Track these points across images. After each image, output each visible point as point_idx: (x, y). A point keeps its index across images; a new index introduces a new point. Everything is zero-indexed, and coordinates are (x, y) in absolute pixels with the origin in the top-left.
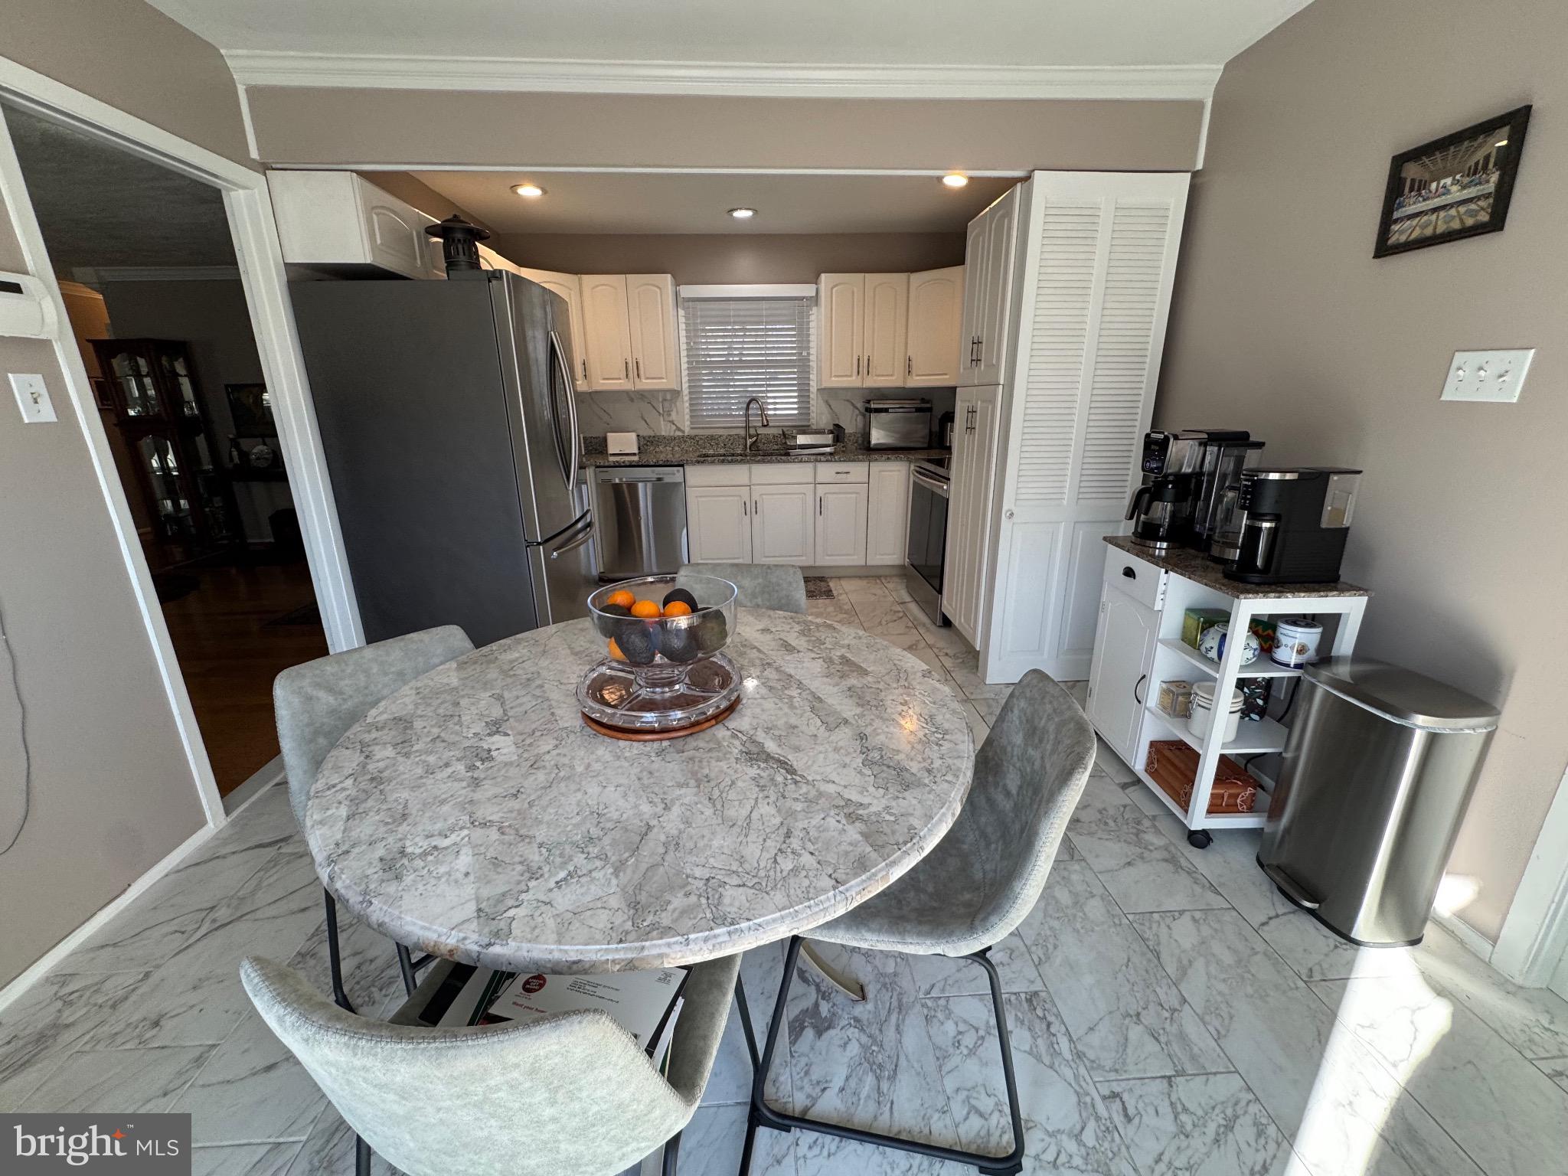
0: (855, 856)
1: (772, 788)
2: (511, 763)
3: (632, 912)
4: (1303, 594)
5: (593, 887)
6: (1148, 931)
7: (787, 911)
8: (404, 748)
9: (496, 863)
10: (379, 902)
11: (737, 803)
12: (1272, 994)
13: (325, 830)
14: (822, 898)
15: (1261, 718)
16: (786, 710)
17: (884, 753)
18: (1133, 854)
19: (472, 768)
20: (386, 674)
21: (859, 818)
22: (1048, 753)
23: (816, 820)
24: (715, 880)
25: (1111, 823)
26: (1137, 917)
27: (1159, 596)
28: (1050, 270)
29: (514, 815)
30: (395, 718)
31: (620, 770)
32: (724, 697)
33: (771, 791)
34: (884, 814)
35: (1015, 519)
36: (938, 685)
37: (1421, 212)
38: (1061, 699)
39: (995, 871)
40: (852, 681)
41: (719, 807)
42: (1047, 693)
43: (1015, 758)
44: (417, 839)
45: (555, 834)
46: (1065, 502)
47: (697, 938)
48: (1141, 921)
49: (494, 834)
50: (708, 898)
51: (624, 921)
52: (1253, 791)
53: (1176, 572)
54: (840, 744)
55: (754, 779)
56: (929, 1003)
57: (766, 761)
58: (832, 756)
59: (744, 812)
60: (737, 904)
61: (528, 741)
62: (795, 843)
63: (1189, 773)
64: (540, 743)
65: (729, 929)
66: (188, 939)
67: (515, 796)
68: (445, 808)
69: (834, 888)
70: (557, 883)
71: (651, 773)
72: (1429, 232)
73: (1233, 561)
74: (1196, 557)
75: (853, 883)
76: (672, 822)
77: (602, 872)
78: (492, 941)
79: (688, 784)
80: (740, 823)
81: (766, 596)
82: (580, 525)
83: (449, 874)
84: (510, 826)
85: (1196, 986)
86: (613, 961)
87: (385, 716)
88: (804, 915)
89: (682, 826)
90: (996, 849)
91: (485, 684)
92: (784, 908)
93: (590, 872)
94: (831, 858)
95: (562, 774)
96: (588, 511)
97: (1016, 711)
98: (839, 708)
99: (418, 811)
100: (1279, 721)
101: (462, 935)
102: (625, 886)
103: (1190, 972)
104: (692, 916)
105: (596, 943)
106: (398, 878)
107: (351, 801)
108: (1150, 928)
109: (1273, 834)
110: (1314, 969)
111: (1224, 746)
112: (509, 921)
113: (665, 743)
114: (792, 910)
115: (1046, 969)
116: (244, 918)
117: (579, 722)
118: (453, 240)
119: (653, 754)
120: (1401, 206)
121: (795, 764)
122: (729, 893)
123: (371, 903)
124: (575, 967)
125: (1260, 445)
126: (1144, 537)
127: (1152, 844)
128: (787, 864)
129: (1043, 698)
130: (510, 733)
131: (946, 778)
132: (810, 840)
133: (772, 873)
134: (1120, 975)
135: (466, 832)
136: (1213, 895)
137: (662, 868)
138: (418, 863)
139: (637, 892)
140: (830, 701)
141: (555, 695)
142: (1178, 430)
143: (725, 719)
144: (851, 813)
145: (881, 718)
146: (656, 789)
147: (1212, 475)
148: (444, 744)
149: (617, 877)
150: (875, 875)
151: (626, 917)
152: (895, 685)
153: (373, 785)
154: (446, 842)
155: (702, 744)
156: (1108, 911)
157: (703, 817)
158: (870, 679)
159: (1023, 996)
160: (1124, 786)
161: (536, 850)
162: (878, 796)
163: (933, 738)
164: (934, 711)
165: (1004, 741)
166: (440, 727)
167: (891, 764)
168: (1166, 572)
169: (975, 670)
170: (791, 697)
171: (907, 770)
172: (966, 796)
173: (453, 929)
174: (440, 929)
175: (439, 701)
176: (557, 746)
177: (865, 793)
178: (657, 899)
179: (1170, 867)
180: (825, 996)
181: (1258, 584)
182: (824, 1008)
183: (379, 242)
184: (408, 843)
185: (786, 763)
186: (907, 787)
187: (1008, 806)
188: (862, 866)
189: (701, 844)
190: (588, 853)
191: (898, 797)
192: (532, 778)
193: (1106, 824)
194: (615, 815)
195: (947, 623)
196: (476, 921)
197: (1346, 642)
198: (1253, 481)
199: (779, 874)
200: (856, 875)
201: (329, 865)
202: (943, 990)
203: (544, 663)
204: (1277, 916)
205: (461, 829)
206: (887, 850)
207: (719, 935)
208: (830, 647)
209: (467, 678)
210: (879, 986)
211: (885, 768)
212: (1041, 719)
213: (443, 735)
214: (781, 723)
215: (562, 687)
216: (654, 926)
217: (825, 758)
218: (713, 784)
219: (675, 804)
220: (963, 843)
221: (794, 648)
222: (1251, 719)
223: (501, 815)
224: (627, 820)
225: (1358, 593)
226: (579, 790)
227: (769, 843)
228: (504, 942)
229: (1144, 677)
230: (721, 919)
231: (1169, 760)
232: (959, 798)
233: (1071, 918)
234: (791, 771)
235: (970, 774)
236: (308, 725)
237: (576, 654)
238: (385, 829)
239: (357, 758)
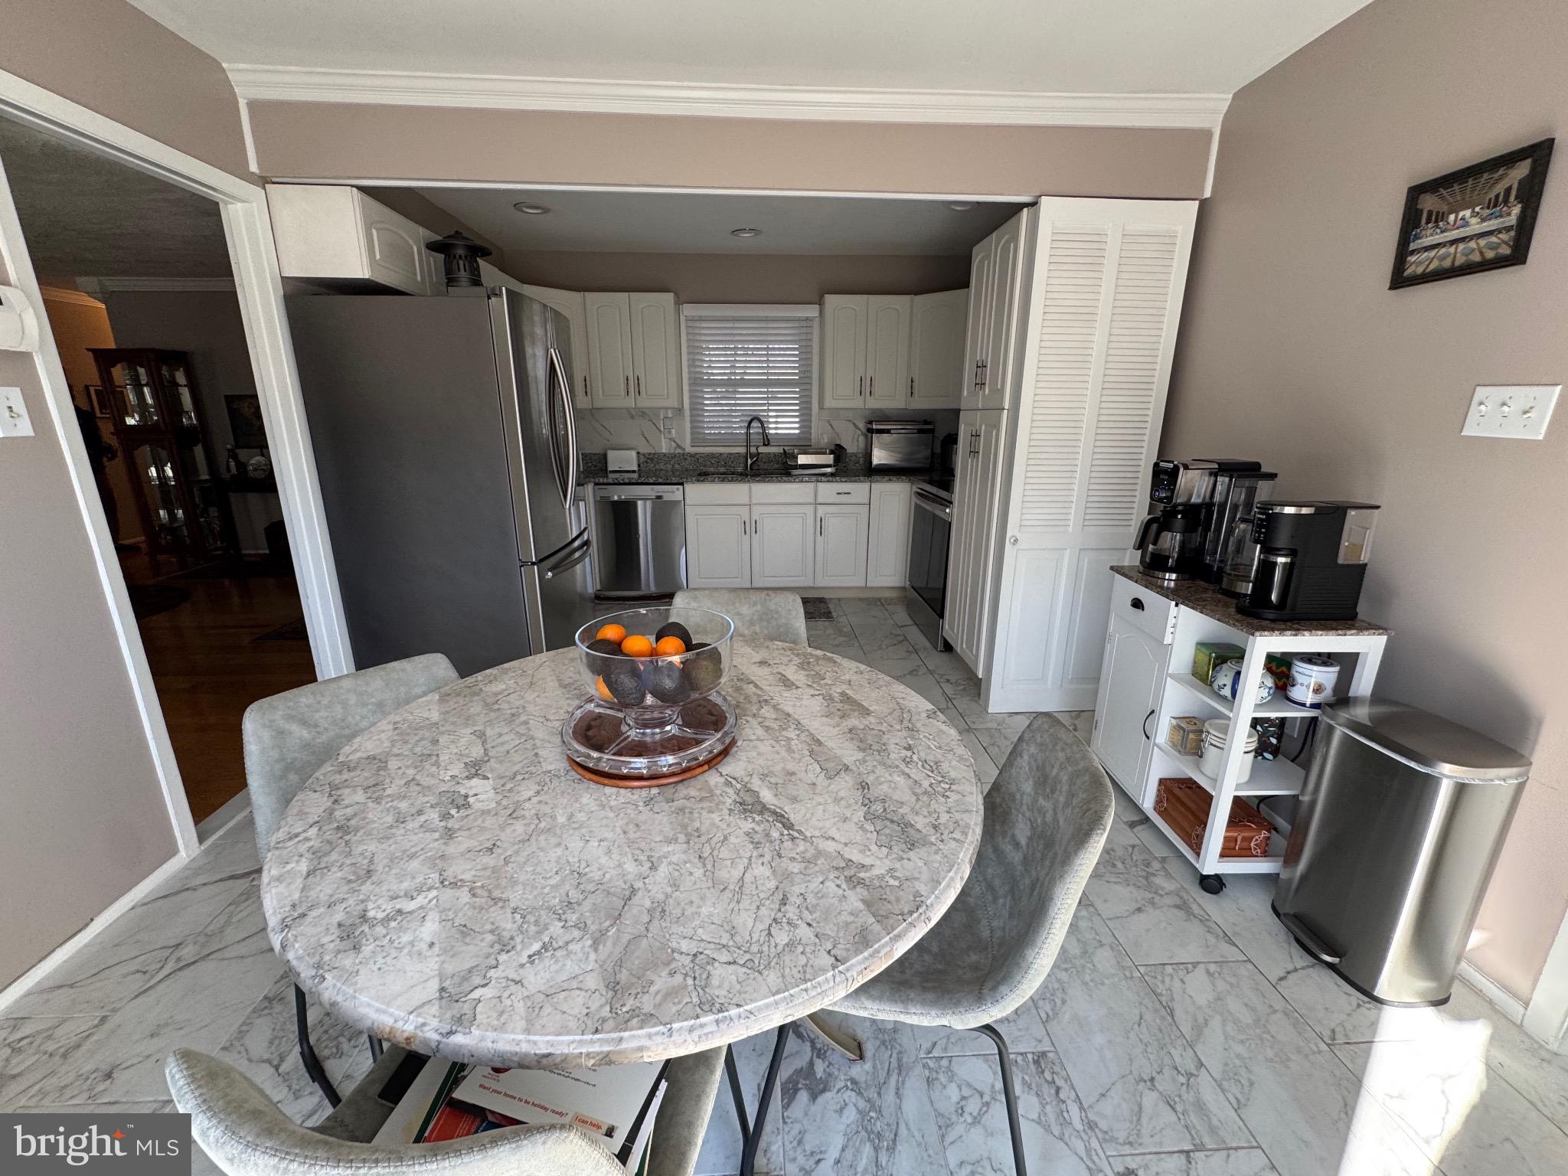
0: (857, 928)
1: (767, 845)
2: (489, 811)
3: (611, 993)
4: (1320, 632)
5: (569, 963)
6: (1160, 985)
7: (782, 995)
8: (375, 792)
9: (465, 932)
10: (333, 978)
11: (729, 862)
12: (1293, 1057)
13: (282, 888)
14: (820, 979)
15: (1274, 758)
16: (784, 754)
17: (887, 805)
18: (1142, 899)
19: (446, 816)
20: (364, 705)
21: (861, 882)
22: (1061, 806)
23: (814, 885)
24: (702, 956)
25: (1119, 865)
26: (1149, 968)
27: (1169, 630)
28: (1056, 295)
29: (488, 873)
30: (368, 758)
31: (604, 822)
32: (718, 740)
33: (766, 849)
34: (887, 878)
35: (1019, 546)
36: (943, 727)
37: (1439, 244)
38: (1075, 747)
39: (1004, 929)
40: (854, 721)
41: (709, 867)
42: (1061, 739)
43: (1025, 808)
44: (380, 902)
45: (530, 897)
46: (1070, 529)
47: (681, 1028)
48: (1153, 974)
49: (464, 896)
50: (695, 978)
51: (602, 1006)
52: (1267, 834)
53: (1187, 605)
54: (842, 794)
55: (748, 834)
56: (931, 1064)
57: (761, 813)
58: (831, 808)
59: (737, 873)
60: (726, 985)
61: (508, 787)
62: (791, 911)
63: (1202, 815)
64: (520, 788)
65: (717, 1017)
66: (149, 980)
67: (491, 850)
68: (414, 864)
69: (834, 967)
70: (530, 957)
71: (637, 825)
72: (1447, 263)
73: (1246, 595)
74: (1206, 590)
75: (853, 961)
76: (658, 884)
77: (580, 945)
78: (454, 1028)
79: (676, 840)
80: (731, 887)
81: (765, 624)
82: (576, 544)
83: (412, 943)
84: (482, 887)
85: (1213, 1049)
86: (588, 1055)
87: (359, 755)
88: (801, 1000)
89: (669, 890)
90: (1004, 905)
91: (468, 719)
92: (778, 992)
93: (567, 943)
94: (829, 929)
95: (542, 825)
96: (585, 529)
97: (1026, 757)
98: (839, 752)
99: (384, 868)
100: (1293, 761)
101: (421, 1020)
102: (604, 962)
103: (1206, 1031)
104: (676, 1000)
105: (568, 1033)
106: (356, 948)
107: (313, 854)
108: (1163, 982)
109: (1290, 881)
110: (1337, 1030)
111: (1238, 787)
112: (474, 1003)
113: (655, 791)
114: (786, 994)
115: (1054, 1027)
116: (210, 958)
117: (564, 765)
118: (455, 257)
119: (641, 804)
120: (1417, 237)
121: (792, 817)
122: (718, 972)
123: (324, 979)
124: (544, 1061)
125: (1272, 476)
126: (1151, 568)
127: (1163, 889)
128: (782, 937)
129: (1056, 744)
130: (490, 776)
131: (954, 835)
132: (807, 908)
133: (765, 948)
134: (1132, 1035)
135: (434, 893)
136: (1226, 945)
137: (645, 940)
138: (380, 930)
139: (617, 968)
140: (830, 744)
141: (540, 733)
142: (1187, 459)
143: (718, 763)
144: (852, 876)
145: (884, 764)
146: (643, 845)
147: (1222, 506)
148: (418, 788)
149: (596, 950)
150: (877, 951)
151: (604, 999)
152: (898, 727)
153: (339, 835)
154: (411, 906)
155: (693, 792)
156: (1118, 962)
157: (692, 878)
158: (871, 719)
159: (1030, 1056)
160: (1132, 825)
161: (509, 915)
162: (881, 856)
163: (939, 789)
164: (939, 757)
165: (1013, 788)
166: (416, 767)
167: (895, 819)
168: (1177, 605)
169: (977, 699)
170: (789, 739)
171: (912, 826)
172: (975, 856)
173: (412, 1012)
174: (397, 1013)
175: (417, 738)
176: (538, 792)
177: (868, 853)
178: (639, 978)
179: (1181, 914)
181: (1273, 621)
182: (820, 1068)
183: (378, 257)
184: (370, 906)
185: (782, 816)
186: (912, 846)
187: (1017, 858)
188: (863, 940)
189: (689, 911)
190: (566, 921)
191: (903, 859)
192: (508, 830)
193: (1114, 866)
194: (596, 875)
195: (948, 648)
196: (437, 1003)
197: (1364, 682)
198: (1268, 515)
199: (773, 950)
200: (857, 952)
201: (282, 931)
202: (945, 1049)
203: (530, 696)
204: (1296, 970)
205: (429, 889)
206: (891, 921)
207: (705, 1024)
208: (830, 682)
209: (447, 712)
210: (878, 1043)
211: (888, 823)
212: (1053, 767)
213: (418, 777)
214: (778, 768)
215: (549, 723)
216: (634, 1013)
217: (824, 811)
218: (703, 839)
219: (662, 862)
220: (970, 895)
221: (793, 684)
222: (1264, 758)
223: (473, 872)
224: (610, 880)
225: (1377, 632)
226: (559, 844)
227: (763, 911)
228: (467, 1030)
229: (1153, 712)
230: (708, 1005)
231: (1178, 799)
232: (967, 860)
233: (1080, 969)
234: (788, 825)
235: (979, 830)
236: (277, 761)
237: (565, 687)
238: (346, 888)
239: (325, 802)
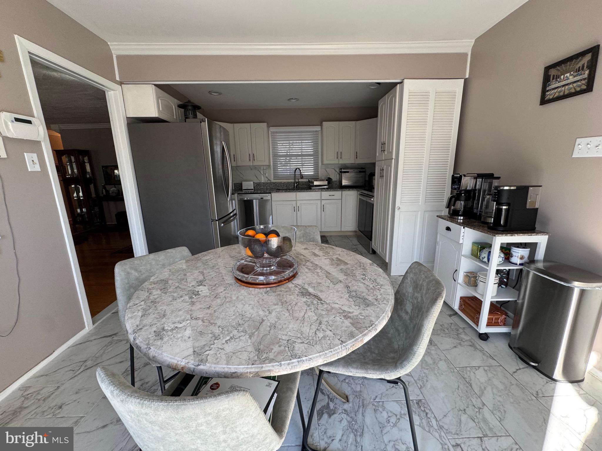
0: (349, 332)
1: (312, 306)
2: (207, 296)
3: (257, 353)
4: (521, 235)
5: (241, 343)
6: (465, 374)
7: (322, 353)
8: (164, 291)
9: (201, 333)
10: (154, 348)
11: (298, 311)
12: (521, 402)
13: (133, 320)
14: (337, 348)
15: (506, 287)
16: (316, 277)
17: (357, 293)
18: (456, 343)
19: (191, 298)
20: (158, 265)
21: (349, 317)
22: (424, 294)
23: (332, 318)
24: (291, 341)
25: (446, 330)
26: (460, 369)
27: (461, 238)
28: (411, 113)
29: (208, 315)
30: (161, 280)
31: (250, 299)
32: (291, 271)
33: (312, 307)
34: (359, 316)
35: (401, 210)
36: (376, 268)
37: (558, 87)
38: (428, 273)
39: (403, 345)
40: (342, 267)
41: (291, 312)
42: (423, 270)
43: (409, 298)
44: (169, 324)
45: (225, 323)
46: (420, 203)
47: (285, 364)
48: (462, 371)
49: (200, 322)
50: (289, 348)
51: (254, 356)
52: (505, 317)
53: (468, 227)
54: (339, 289)
55: (305, 302)
56: (375, 404)
57: (309, 296)
58: (336, 294)
59: (302, 314)
60: (301, 350)
61: (214, 288)
62: (323, 327)
63: (478, 310)
64: (218, 289)
65: (298, 360)
66: (75, 373)
67: (209, 308)
68: (181, 313)
69: (341, 344)
70: (226, 341)
71: (263, 300)
72: (562, 94)
73: (491, 223)
74: (475, 222)
75: (349, 342)
76: (272, 318)
77: (245, 337)
78: (200, 363)
79: (278, 304)
80: (300, 319)
81: (305, 238)
82: (232, 215)
83: (182, 337)
84: (206, 319)
85: (488, 398)
86: (250, 372)
87: (158, 279)
88: (329, 355)
89: (277, 320)
90: (403, 336)
91: (197, 268)
92: (320, 352)
93: (240, 337)
94: (338, 332)
95: (227, 300)
96: (235, 209)
97: (409, 279)
98: (337, 276)
99: (170, 314)
100: (513, 288)
101: (187, 361)
102: (254, 342)
103: (485, 392)
104: (282, 355)
105: (242, 365)
106: (161, 339)
107: (143, 310)
108: (467, 373)
109: (515, 335)
110: (538, 392)
111: (492, 298)
112: (207, 355)
113: (268, 289)
114: (324, 353)
115: (423, 390)
116: (98, 365)
117: (233, 281)
118: (188, 109)
119: (263, 293)
120: (549, 85)
121: (321, 297)
122: (297, 346)
123: (150, 349)
124: (234, 375)
125: (498, 178)
126: (453, 215)
127: (464, 339)
128: (320, 335)
129: (421, 272)
130: (206, 285)
131: (384, 302)
132: (329, 325)
133: (315, 338)
134: (455, 393)
135: (188, 322)
136: (491, 360)
137: (269, 336)
138: (170, 333)
139: (259, 345)
140: (333, 274)
141: (224, 272)
142: (465, 174)
143: (292, 280)
144: (346, 316)
145: (355, 280)
146: (265, 306)
147: (480, 190)
148: (180, 289)
149: (250, 339)
150: (358, 339)
151: (255, 355)
152: (359, 268)
153: (152, 304)
154: (181, 325)
155: (283, 289)
156: (448, 367)
157: (285, 316)
158: (349, 266)
159: (415, 401)
160: (450, 316)
161: (217, 328)
162: (356, 309)
163: (376, 288)
164: (376, 277)
165: (404, 291)
166: (179, 283)
167: (361, 297)
168: (464, 228)
169: (386, 270)
170: (317, 272)
171: (367, 299)
172: (392, 310)
173: (183, 359)
174: (178, 359)
175: (178, 274)
176: (225, 290)
177: (351, 308)
178: (267, 348)
179: (473, 348)
180: (332, 400)
181: (503, 231)
182: (332, 405)
183: (161, 109)
184: (165, 326)
185: (318, 296)
186: (368, 306)
187: (407, 318)
188: (352, 336)
189: (284, 327)
190: (239, 330)
191: (364, 309)
192: (215, 302)
193: (444, 331)
194: (249, 316)
195: (374, 252)
196: (193, 355)
197: (540, 254)
198: (498, 190)
199: (317, 339)
200: (350, 339)
201: (134, 334)
202: (381, 399)
203: (219, 260)
204: (520, 369)
205: (187, 320)
206: (362, 330)
207: (294, 362)
208: (332, 254)
209: (189, 266)
210: (354, 396)
211: (358, 299)
212: (420, 281)
213: (180, 286)
214: (314, 281)
215: (227, 269)
216: (266, 359)
217: (333, 295)
218: (288, 304)
219: (273, 311)
220: (389, 334)
221: (318, 255)
222: (502, 287)
223: (203, 315)
224: (254, 317)
225: (544, 234)
226: (234, 306)
227: (313, 327)
228: (205, 364)
229: (456, 270)
230: (294, 356)
231: (468, 304)
232: (389, 310)
233: (433, 369)
234: (320, 299)
235: (393, 301)
236: (127, 284)
237: (232, 257)
238: (156, 320)
239: (147, 294)
